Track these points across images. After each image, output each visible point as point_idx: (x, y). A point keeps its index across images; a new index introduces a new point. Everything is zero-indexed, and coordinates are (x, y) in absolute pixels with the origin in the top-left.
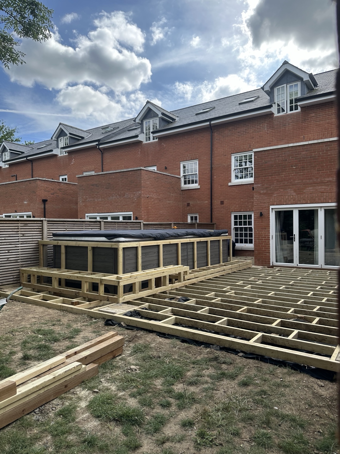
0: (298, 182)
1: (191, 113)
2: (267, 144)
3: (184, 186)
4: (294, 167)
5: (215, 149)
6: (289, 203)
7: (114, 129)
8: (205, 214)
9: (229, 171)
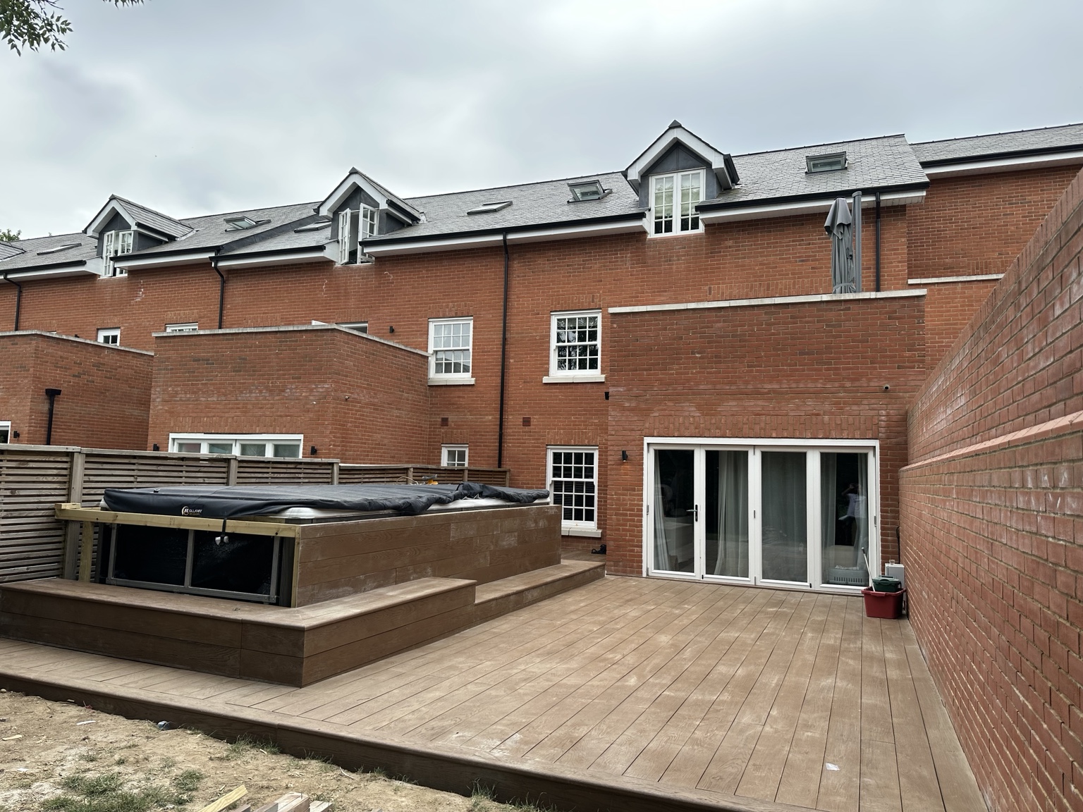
0: (706, 387)
1: (455, 209)
2: (630, 297)
3: (436, 377)
4: (697, 355)
5: (513, 297)
6: (686, 434)
7: (258, 224)
8: (484, 446)
9: (545, 350)
